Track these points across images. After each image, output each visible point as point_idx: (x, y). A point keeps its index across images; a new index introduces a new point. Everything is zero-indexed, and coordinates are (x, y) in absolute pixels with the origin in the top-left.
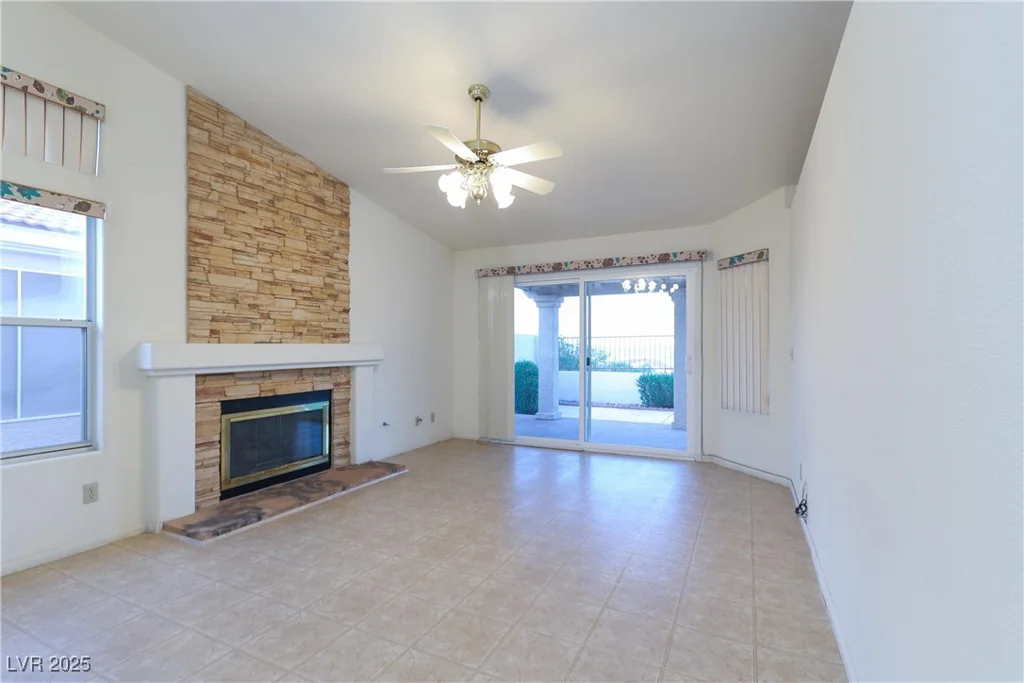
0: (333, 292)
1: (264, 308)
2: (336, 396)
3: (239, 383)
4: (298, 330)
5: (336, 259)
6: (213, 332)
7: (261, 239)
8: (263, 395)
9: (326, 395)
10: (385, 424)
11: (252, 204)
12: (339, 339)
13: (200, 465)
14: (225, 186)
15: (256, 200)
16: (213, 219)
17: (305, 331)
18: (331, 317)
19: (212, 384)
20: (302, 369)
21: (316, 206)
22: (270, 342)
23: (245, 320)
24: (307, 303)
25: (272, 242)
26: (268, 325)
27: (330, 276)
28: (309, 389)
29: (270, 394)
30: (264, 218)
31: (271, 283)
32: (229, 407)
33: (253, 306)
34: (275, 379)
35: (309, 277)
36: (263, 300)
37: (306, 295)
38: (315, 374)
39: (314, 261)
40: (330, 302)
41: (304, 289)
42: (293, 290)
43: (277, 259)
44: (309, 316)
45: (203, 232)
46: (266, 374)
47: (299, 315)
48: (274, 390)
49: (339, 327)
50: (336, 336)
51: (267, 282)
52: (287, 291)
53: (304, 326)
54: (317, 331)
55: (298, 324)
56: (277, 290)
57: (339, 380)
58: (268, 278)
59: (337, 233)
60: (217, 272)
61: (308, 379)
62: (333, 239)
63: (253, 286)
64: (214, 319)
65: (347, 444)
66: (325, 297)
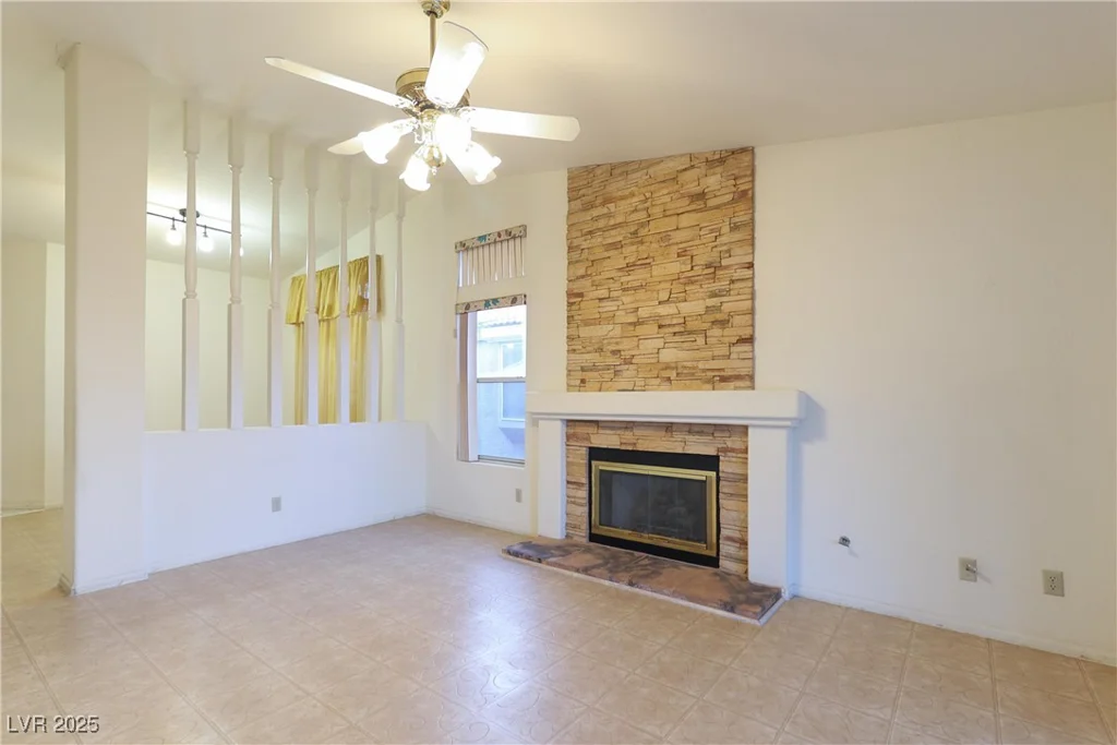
0: (719, 316)
1: (626, 353)
2: (725, 466)
3: (601, 431)
4: (666, 374)
5: (727, 267)
6: (583, 381)
7: (624, 279)
8: (623, 448)
9: (710, 462)
10: (845, 541)
11: (617, 246)
12: (732, 384)
13: (571, 501)
14: (593, 241)
15: (620, 238)
16: (583, 277)
17: (673, 375)
18: (716, 353)
19: (581, 430)
20: (672, 423)
21: (693, 207)
22: (633, 390)
23: (608, 368)
24: (677, 338)
25: (639, 276)
26: (629, 371)
27: (714, 295)
28: (680, 451)
29: (630, 448)
30: (631, 253)
31: (634, 324)
32: (596, 454)
33: (615, 352)
34: (638, 432)
35: (683, 304)
36: (625, 345)
37: (677, 329)
38: (690, 432)
39: (690, 281)
40: (716, 332)
41: (675, 322)
42: (660, 327)
43: (641, 294)
44: (682, 355)
45: (575, 291)
46: (629, 426)
47: (668, 355)
48: (635, 444)
49: (733, 366)
50: (724, 379)
51: (630, 324)
52: (651, 329)
53: (673, 368)
54: (693, 374)
55: (667, 367)
56: (640, 330)
57: (729, 444)
58: (632, 319)
59: (726, 229)
60: (586, 325)
61: (678, 436)
62: (724, 239)
63: (618, 331)
64: (583, 369)
65: (744, 543)
66: (706, 326)
